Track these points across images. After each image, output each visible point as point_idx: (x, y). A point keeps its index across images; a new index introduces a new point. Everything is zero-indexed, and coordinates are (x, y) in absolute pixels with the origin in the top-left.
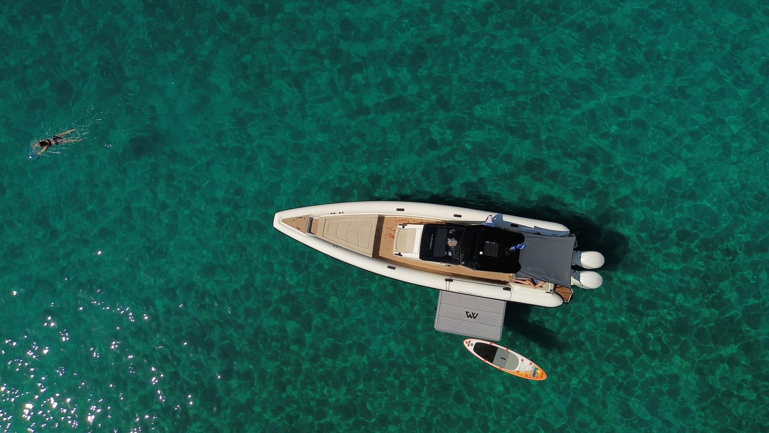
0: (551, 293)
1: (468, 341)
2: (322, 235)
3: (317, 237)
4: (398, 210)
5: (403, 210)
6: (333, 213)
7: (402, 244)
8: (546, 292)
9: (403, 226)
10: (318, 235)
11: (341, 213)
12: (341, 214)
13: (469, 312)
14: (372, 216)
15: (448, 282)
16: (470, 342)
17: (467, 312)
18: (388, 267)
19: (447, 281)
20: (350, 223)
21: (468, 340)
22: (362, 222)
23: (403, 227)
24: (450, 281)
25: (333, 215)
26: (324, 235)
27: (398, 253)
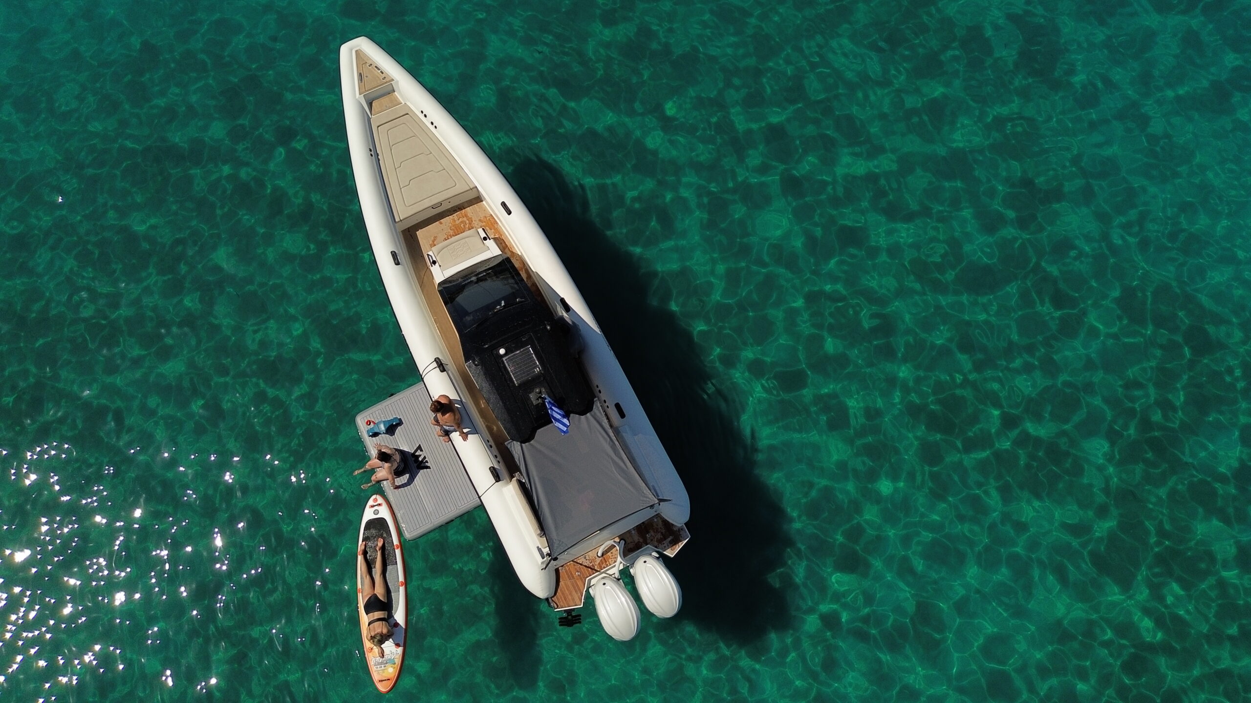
0: (543, 558)
1: (379, 502)
2: (379, 124)
3: (369, 119)
4: (504, 205)
5: (509, 213)
6: (424, 114)
7: (452, 255)
8: (538, 547)
9: (486, 236)
10: (375, 120)
11: (434, 125)
12: (432, 128)
13: (422, 450)
14: (464, 178)
15: (435, 365)
16: (380, 505)
17: (419, 448)
18: (391, 252)
19: (437, 363)
20: (429, 153)
21: (380, 500)
22: (444, 169)
23: (485, 239)
24: (439, 367)
25: (422, 116)
26: (379, 128)
27: (434, 259)
